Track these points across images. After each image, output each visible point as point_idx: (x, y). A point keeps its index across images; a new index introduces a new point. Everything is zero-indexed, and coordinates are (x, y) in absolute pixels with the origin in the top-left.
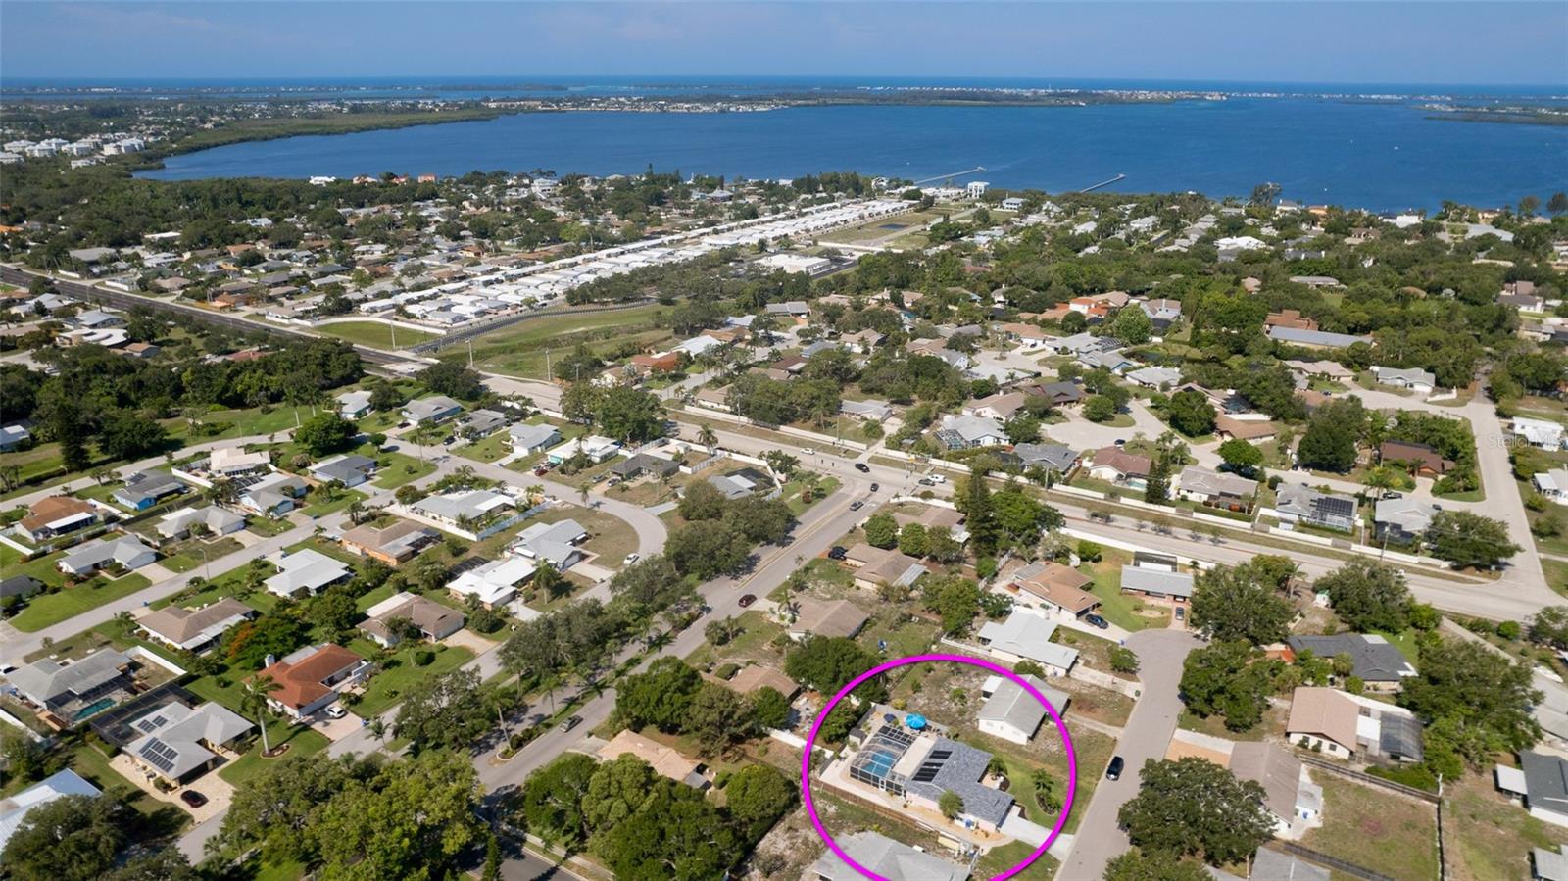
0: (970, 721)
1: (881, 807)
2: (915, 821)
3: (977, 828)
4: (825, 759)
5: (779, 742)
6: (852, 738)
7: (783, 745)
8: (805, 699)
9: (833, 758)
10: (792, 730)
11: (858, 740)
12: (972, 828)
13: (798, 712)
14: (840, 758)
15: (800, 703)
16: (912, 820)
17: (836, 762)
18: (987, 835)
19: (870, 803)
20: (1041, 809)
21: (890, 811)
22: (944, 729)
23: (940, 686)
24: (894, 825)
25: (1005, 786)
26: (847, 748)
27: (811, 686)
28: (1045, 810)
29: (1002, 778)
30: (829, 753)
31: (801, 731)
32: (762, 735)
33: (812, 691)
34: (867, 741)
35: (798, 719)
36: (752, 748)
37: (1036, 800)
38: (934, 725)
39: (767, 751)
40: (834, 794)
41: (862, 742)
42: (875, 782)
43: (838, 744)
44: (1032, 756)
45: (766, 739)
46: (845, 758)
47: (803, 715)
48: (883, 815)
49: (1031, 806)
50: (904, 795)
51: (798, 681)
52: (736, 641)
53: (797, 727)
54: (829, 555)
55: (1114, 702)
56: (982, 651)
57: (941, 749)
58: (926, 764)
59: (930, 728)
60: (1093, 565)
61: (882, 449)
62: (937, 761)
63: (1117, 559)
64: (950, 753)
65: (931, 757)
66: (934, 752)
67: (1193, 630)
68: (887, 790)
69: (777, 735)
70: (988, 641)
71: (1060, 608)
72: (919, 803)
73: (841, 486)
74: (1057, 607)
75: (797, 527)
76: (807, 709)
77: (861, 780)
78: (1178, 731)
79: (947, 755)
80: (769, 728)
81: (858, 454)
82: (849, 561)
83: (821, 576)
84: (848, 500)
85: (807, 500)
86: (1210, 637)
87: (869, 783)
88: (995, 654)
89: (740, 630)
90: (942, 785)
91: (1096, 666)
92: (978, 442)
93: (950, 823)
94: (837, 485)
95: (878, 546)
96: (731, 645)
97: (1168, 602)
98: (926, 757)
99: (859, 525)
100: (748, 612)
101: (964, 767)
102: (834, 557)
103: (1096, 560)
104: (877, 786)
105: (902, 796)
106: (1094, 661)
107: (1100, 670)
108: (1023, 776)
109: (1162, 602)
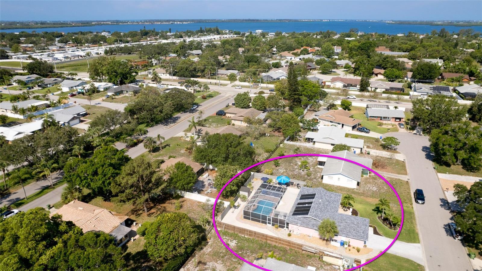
0: (315, 178)
1: (272, 237)
2: (301, 246)
3: (349, 246)
4: (224, 208)
5: (190, 200)
6: (241, 193)
7: (192, 202)
8: (207, 174)
9: (230, 207)
10: (199, 193)
11: (246, 194)
12: (346, 246)
13: (203, 182)
14: (235, 207)
15: (204, 177)
16: (298, 245)
17: (232, 209)
18: (358, 251)
19: (263, 235)
20: (387, 228)
21: (280, 240)
22: (302, 183)
23: (290, 163)
24: (285, 251)
25: (355, 213)
26: (239, 200)
27: (211, 167)
28: (391, 228)
29: (351, 209)
30: (226, 204)
31: (206, 193)
32: (178, 197)
33: (212, 170)
34: (252, 195)
35: (203, 186)
36: (171, 206)
37: (381, 223)
38: (296, 182)
39: (181, 207)
40: (235, 232)
41: (249, 196)
42: (264, 220)
43: (232, 198)
44: (363, 194)
45: (181, 200)
46: (238, 206)
47: (206, 183)
48: (274, 244)
49: (379, 226)
50: (287, 228)
51: (202, 164)
52: (164, 150)
53: (203, 190)
54: (217, 114)
55: (394, 163)
56: (309, 145)
57: (306, 193)
58: (299, 204)
59: (292, 183)
60: (349, 111)
61: (237, 83)
62: (307, 201)
63: (358, 110)
64: (315, 195)
65: (301, 199)
66: (302, 196)
67: (411, 131)
68: (273, 225)
69: (189, 196)
70: (312, 139)
71: (343, 125)
72: (299, 232)
73: (220, 94)
74: (341, 125)
75: (200, 107)
76: (209, 180)
77: (252, 220)
78: (439, 174)
79: (312, 196)
80: (183, 192)
81: (226, 85)
82: (227, 115)
83: (213, 122)
84: (223, 98)
85: (204, 98)
86: (421, 133)
87: (259, 221)
88: (317, 145)
89: (167, 145)
90: (316, 216)
91: (374, 148)
92: (279, 79)
93: (326, 244)
94: (218, 93)
95: (242, 108)
96: (161, 152)
97: (392, 122)
98: (297, 199)
99: (231, 104)
100: (173, 137)
101: (327, 203)
102: (219, 115)
103: (349, 110)
104: (266, 223)
105: (285, 228)
106: (371, 146)
107: (377, 149)
108: (364, 207)
109: (389, 122)
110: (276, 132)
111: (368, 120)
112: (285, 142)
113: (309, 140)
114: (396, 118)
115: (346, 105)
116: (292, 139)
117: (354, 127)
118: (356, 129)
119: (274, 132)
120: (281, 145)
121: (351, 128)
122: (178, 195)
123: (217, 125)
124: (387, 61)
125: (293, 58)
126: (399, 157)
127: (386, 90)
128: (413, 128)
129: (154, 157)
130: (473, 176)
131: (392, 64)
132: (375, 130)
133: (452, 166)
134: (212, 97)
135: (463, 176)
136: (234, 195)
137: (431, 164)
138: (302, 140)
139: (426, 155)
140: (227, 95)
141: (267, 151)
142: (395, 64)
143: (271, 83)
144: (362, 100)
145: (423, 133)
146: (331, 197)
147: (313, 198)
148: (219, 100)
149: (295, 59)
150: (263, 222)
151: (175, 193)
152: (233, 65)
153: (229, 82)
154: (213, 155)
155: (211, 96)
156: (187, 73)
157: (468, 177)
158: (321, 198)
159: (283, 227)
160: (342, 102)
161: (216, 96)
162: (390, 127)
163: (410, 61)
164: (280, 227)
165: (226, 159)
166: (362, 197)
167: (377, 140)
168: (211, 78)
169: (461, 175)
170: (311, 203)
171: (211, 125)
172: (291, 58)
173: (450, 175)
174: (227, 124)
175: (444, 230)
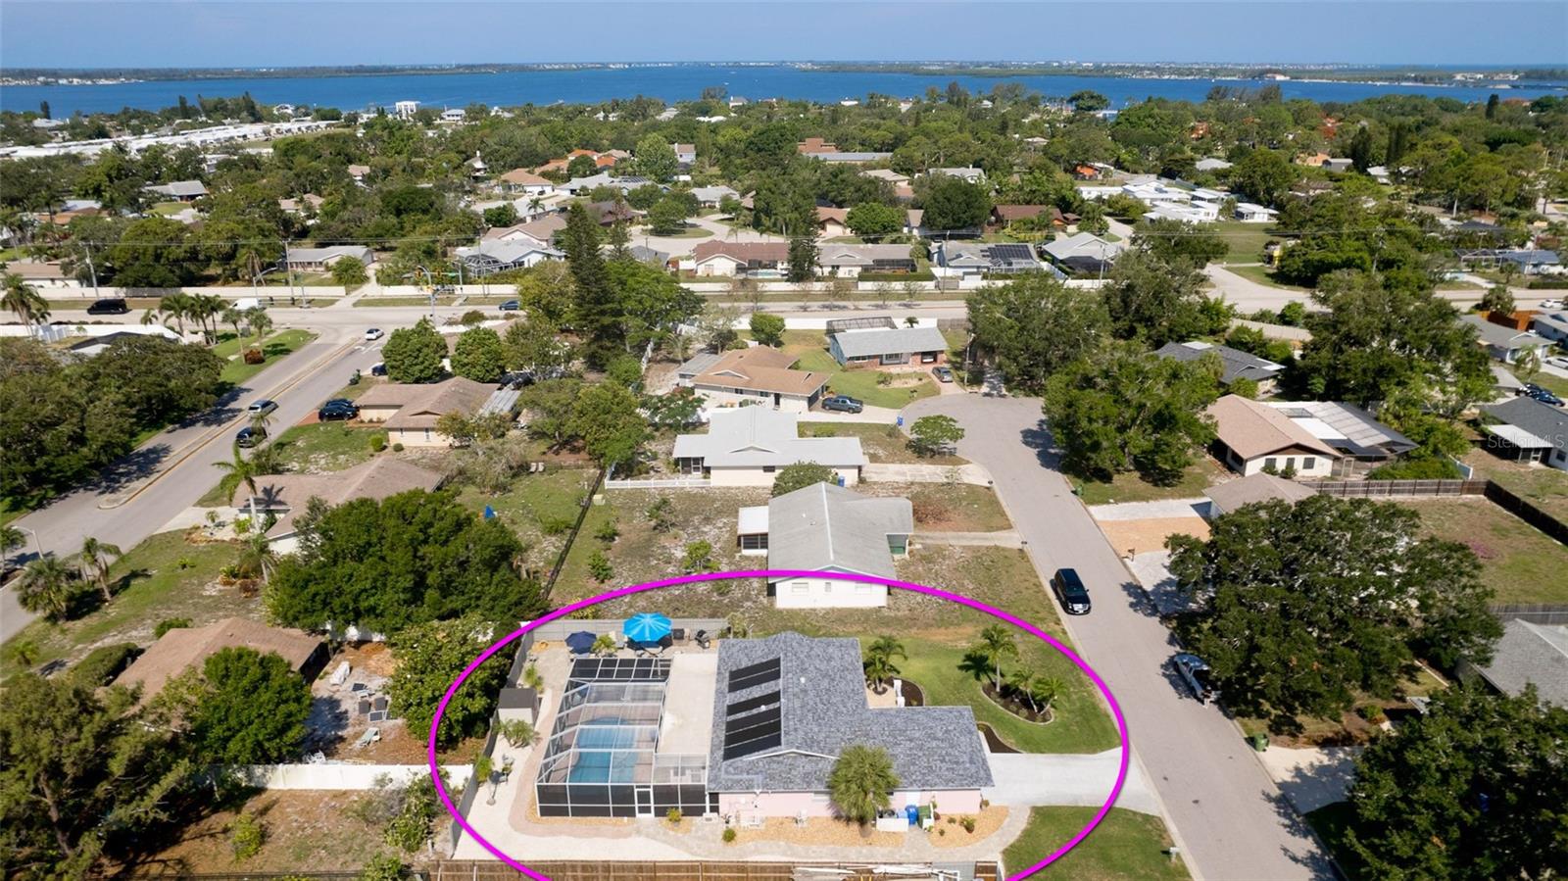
0: (748, 598)
3: (938, 817)
5: (296, 795)
6: (506, 715)
7: (309, 801)
8: (344, 666)
9: (476, 783)
10: (329, 753)
11: (523, 715)
12: (927, 823)
13: (333, 703)
15: (335, 680)
16: (778, 869)
17: (485, 791)
18: (970, 828)
19: (639, 867)
20: (1020, 719)
22: (713, 626)
23: (647, 557)
25: (912, 694)
26: (502, 746)
27: (353, 633)
28: (1032, 717)
29: (898, 683)
30: (458, 774)
31: (357, 745)
32: (240, 795)
33: (358, 644)
34: (547, 710)
35: (340, 719)
37: (996, 705)
38: (690, 627)
39: (263, 837)
41: (535, 717)
43: (474, 745)
44: (913, 621)
45: (254, 804)
46: (506, 771)
47: (350, 705)
49: (999, 720)
50: (714, 809)
51: (314, 630)
52: (124, 598)
53: (342, 739)
54: (321, 416)
55: (964, 498)
56: (692, 481)
57: (745, 663)
58: (733, 709)
59: (679, 635)
60: (778, 349)
61: (372, 289)
62: (756, 692)
63: (804, 340)
64: (776, 662)
65: (733, 688)
66: (734, 675)
67: (976, 389)
68: (660, 812)
69: (285, 779)
70: (698, 460)
71: (777, 397)
72: (759, 814)
73: (315, 337)
74: (772, 398)
75: (243, 396)
76: (358, 687)
77: (577, 812)
78: (1092, 509)
79: (769, 670)
80: (258, 770)
81: (332, 302)
82: (365, 415)
83: (314, 448)
84: (332, 350)
85: (255, 360)
86: (1004, 392)
87: (605, 812)
88: (718, 480)
89: (134, 575)
90: (810, 742)
91: (891, 459)
92: (521, 264)
93: (864, 834)
94: (307, 336)
95: (417, 381)
96: (112, 610)
97: (914, 366)
98: (719, 692)
99: (367, 372)
100: (152, 538)
101: (825, 683)
102: (331, 417)
103: (779, 344)
104: (630, 813)
105: (708, 814)
106: (881, 452)
107: (902, 462)
108: (931, 663)
109: (906, 369)
110: (564, 452)
111: (844, 370)
112: (607, 483)
113: (687, 464)
114: (925, 354)
115: (768, 329)
116: (628, 468)
117: (812, 401)
118: (819, 404)
119: (557, 453)
120: (597, 498)
121: (805, 404)
122: (236, 785)
123: (334, 457)
124: (843, 181)
125: (548, 190)
126: (974, 475)
127: (866, 268)
128: (976, 379)
129: (78, 641)
130: (1173, 496)
131: (858, 190)
132: (874, 402)
133: (1116, 477)
134: (287, 352)
135: (1152, 502)
136: (479, 727)
137: (1059, 483)
138: (664, 470)
139: (1039, 455)
140: (344, 341)
141: (554, 530)
142: (867, 187)
143: (495, 280)
144: (805, 309)
145: (1009, 390)
146: (830, 659)
147: (776, 676)
148: (317, 360)
149: (557, 192)
150: (618, 813)
151: (222, 782)
152: (342, 227)
153: (340, 290)
154: (357, 587)
155: (279, 350)
156: (161, 270)
157: (1162, 503)
158: (804, 671)
159: (700, 812)
160: (752, 323)
161: (299, 345)
162: (913, 383)
163: (902, 177)
164: (688, 812)
165: (416, 594)
166: (914, 631)
167: (892, 432)
168: (266, 281)
169: (1145, 499)
170: (775, 697)
171: (307, 461)
172: (540, 189)
173: (1120, 505)
174: (371, 450)
175: (1166, 681)
